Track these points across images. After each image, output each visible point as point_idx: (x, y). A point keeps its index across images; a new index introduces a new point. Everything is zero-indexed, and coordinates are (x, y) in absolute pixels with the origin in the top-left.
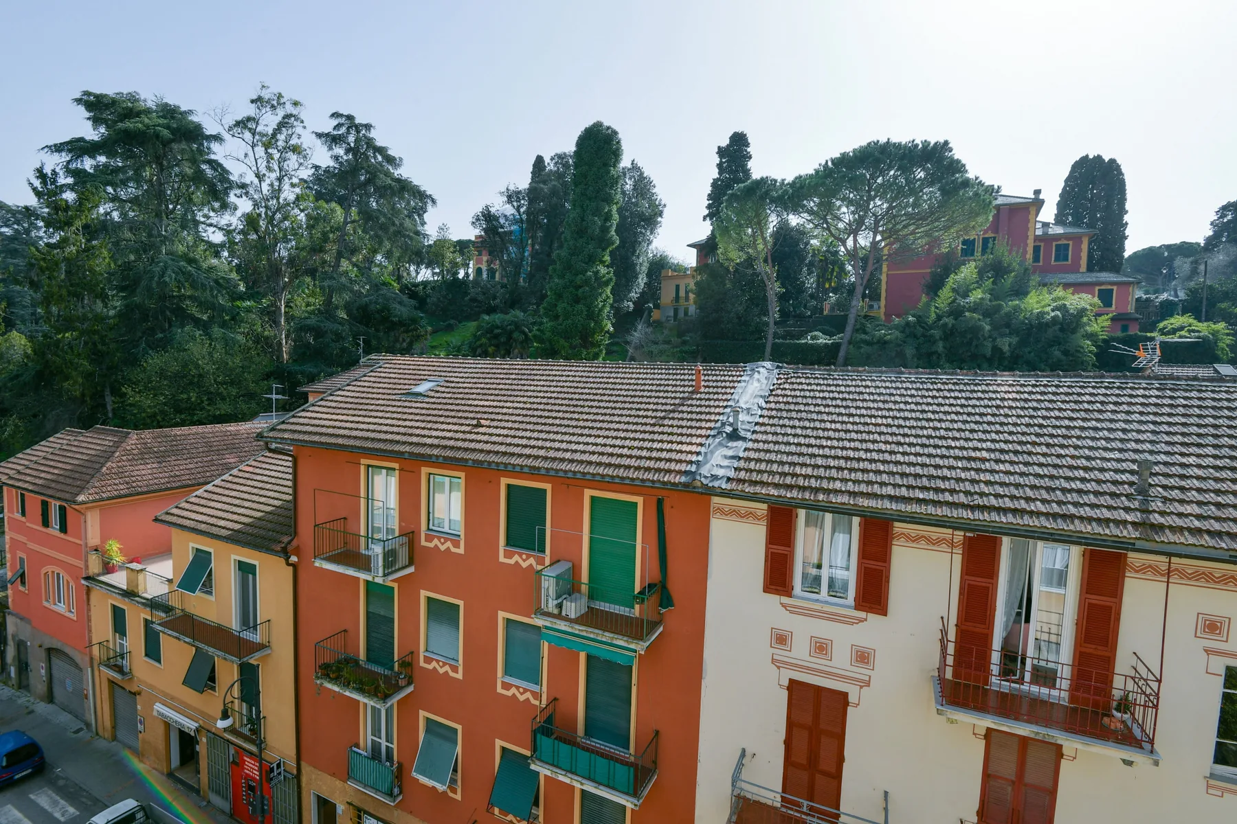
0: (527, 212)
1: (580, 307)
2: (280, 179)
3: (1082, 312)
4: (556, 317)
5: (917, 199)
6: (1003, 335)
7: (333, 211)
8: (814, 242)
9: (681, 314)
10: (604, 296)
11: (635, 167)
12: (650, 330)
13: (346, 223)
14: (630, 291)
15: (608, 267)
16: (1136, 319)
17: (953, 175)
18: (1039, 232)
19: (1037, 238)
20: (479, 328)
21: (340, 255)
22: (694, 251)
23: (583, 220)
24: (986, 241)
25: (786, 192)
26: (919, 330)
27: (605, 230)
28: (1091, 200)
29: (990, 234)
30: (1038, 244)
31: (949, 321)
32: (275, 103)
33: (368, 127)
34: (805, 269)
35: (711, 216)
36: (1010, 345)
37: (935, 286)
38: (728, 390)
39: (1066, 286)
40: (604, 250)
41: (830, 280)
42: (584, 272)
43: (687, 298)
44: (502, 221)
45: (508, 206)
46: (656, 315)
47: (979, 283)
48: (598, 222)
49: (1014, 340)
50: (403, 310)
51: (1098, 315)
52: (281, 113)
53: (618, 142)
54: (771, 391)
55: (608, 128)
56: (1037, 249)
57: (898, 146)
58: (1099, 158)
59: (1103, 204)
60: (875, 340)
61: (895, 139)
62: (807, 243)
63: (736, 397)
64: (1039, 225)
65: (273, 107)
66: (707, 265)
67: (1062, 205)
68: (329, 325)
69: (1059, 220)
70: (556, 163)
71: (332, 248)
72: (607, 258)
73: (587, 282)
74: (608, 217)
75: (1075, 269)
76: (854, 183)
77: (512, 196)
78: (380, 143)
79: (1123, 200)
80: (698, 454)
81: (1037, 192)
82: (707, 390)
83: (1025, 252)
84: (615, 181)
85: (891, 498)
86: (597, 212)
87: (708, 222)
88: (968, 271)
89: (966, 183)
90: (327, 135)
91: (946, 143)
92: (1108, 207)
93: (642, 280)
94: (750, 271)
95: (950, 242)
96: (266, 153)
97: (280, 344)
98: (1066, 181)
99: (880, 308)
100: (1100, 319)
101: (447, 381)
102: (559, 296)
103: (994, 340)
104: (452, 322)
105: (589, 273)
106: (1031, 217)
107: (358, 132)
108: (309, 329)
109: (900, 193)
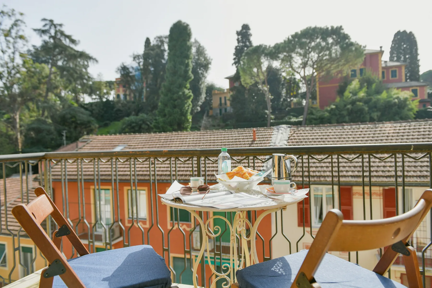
0: (144, 65)
1: (176, 110)
2: (14, 53)
3: (406, 100)
4: (165, 116)
5: (330, 52)
6: (374, 112)
7: (43, 68)
8: (284, 74)
9: (223, 111)
10: (188, 104)
11: (196, 42)
12: (210, 120)
13: (51, 74)
14: (198, 102)
15: (189, 90)
16: (428, 102)
17: (345, 40)
18: (384, 65)
19: (383, 68)
20: (124, 124)
21: (48, 90)
22: (228, 81)
23: (175, 67)
24: (361, 70)
25: (271, 51)
26: (337, 112)
27: (186, 72)
28: (404, 50)
29: (363, 67)
30: (383, 70)
31: (349, 106)
32: (10, 14)
33: (61, 25)
34: (281, 86)
35: (235, 63)
36: (377, 116)
37: (341, 91)
38: (269, 139)
39: (398, 88)
40: (186, 81)
41: (293, 92)
42: (178, 92)
43: (226, 104)
44: (131, 70)
45: (134, 62)
46: (211, 113)
47: (361, 88)
48: (183, 68)
49: (379, 114)
50: (84, 116)
51: (413, 100)
52: (13, 19)
53: (190, 30)
54: (289, 137)
55: (184, 23)
56: (383, 73)
57: (321, 29)
58: (405, 32)
59: (409, 51)
60: (318, 117)
61: (319, 26)
62: (281, 75)
63: (273, 141)
64: (383, 63)
65: (10, 16)
66: (235, 87)
67: (391, 53)
68: (44, 127)
69: (391, 59)
70: (157, 41)
71: (44, 88)
72: (188, 85)
73: (179, 98)
74: (187, 65)
75: (400, 81)
76: (302, 46)
77: (136, 57)
78: (67, 33)
79: (417, 50)
80: (263, 166)
81: (381, 47)
82: (259, 139)
83: (379, 75)
84: (189, 48)
85: (352, 176)
86: (182, 63)
87: (234, 66)
88: (355, 84)
89: (352, 44)
90: (39, 30)
91: (341, 27)
92: (411, 53)
93: (203, 96)
94: (256, 88)
95: (347, 70)
96: (6, 39)
97: (17, 138)
98: (393, 42)
99: (317, 104)
100: (415, 102)
101: (129, 146)
102: (166, 105)
103: (370, 114)
104: (108, 122)
105: (181, 93)
106: (379, 58)
107: (55, 27)
108: (33, 129)
109: (322, 49)
